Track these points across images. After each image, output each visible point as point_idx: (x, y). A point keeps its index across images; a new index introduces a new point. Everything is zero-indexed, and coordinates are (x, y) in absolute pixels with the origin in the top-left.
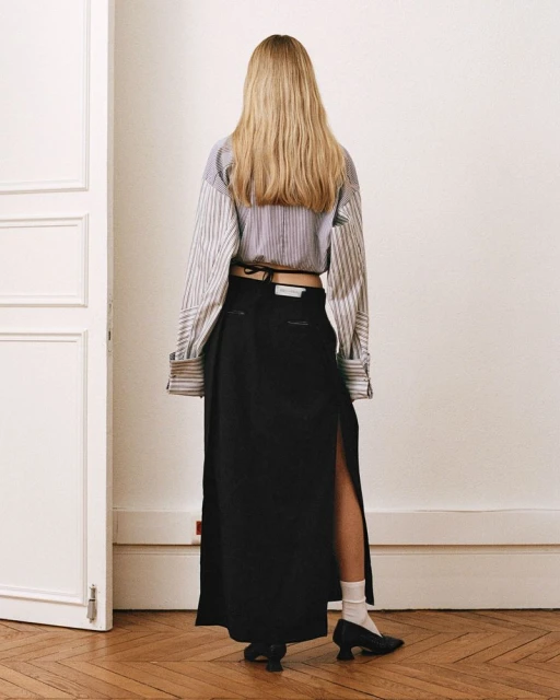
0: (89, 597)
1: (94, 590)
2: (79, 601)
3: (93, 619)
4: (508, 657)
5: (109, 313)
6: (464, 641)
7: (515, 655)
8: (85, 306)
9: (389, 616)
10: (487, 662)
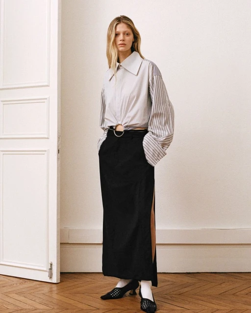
0: (49, 268)
1: (51, 264)
2: (45, 269)
3: (51, 278)
4: (243, 292)
5: (58, 141)
6: (223, 285)
7: (246, 291)
8: (48, 138)
9: (189, 275)
10: (234, 294)
